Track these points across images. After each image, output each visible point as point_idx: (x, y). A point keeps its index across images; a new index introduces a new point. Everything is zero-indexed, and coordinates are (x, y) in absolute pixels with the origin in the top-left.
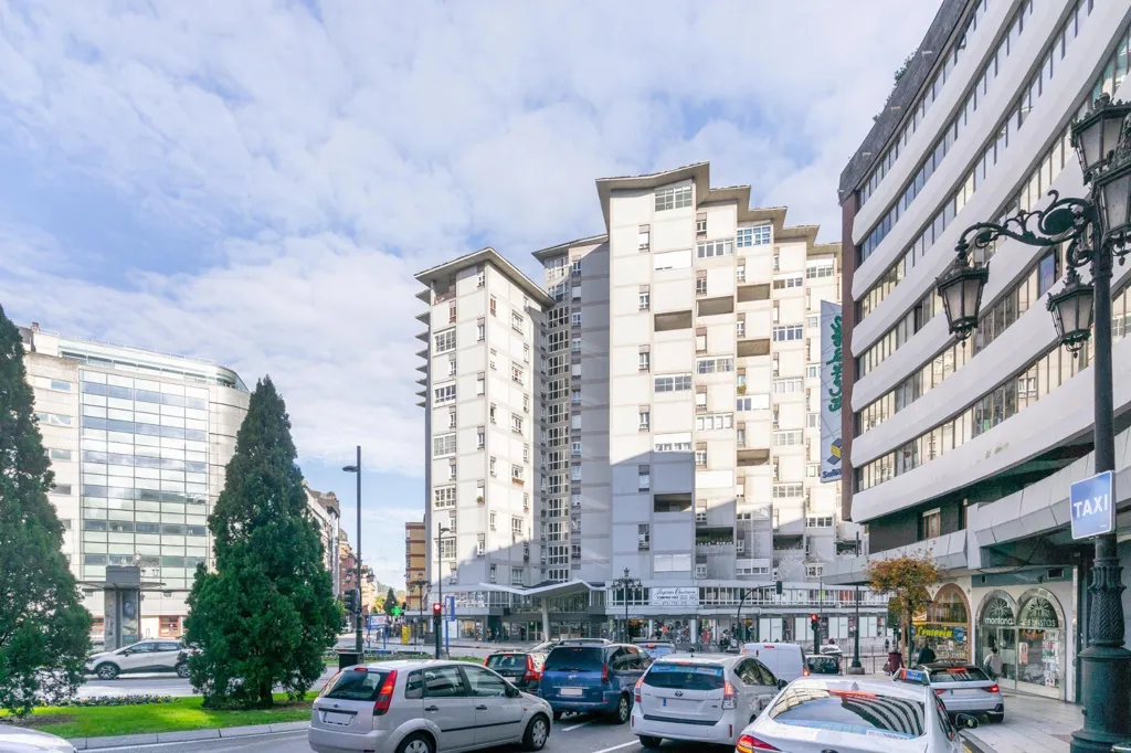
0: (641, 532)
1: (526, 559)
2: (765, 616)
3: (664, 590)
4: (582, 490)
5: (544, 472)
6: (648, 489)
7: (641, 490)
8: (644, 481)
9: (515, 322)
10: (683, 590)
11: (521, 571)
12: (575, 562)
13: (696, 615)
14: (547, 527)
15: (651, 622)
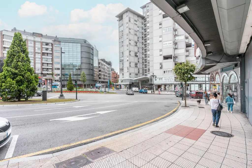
0: (160, 65)
1: (139, 72)
2: (193, 84)
3: (166, 78)
4: (150, 56)
5: (143, 53)
6: (162, 55)
7: (160, 55)
8: (161, 53)
9: (135, 23)
10: (170, 78)
11: (137, 75)
12: (148, 72)
13: (174, 84)
14: (144, 65)
15: (163, 85)
